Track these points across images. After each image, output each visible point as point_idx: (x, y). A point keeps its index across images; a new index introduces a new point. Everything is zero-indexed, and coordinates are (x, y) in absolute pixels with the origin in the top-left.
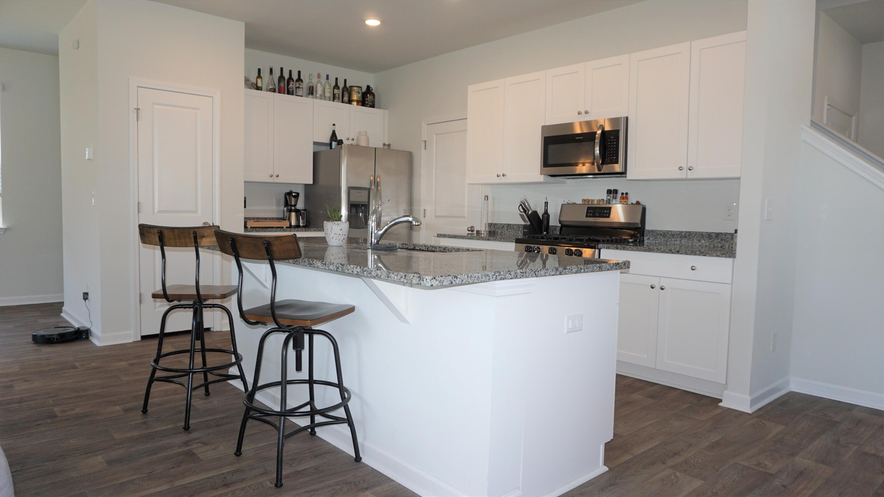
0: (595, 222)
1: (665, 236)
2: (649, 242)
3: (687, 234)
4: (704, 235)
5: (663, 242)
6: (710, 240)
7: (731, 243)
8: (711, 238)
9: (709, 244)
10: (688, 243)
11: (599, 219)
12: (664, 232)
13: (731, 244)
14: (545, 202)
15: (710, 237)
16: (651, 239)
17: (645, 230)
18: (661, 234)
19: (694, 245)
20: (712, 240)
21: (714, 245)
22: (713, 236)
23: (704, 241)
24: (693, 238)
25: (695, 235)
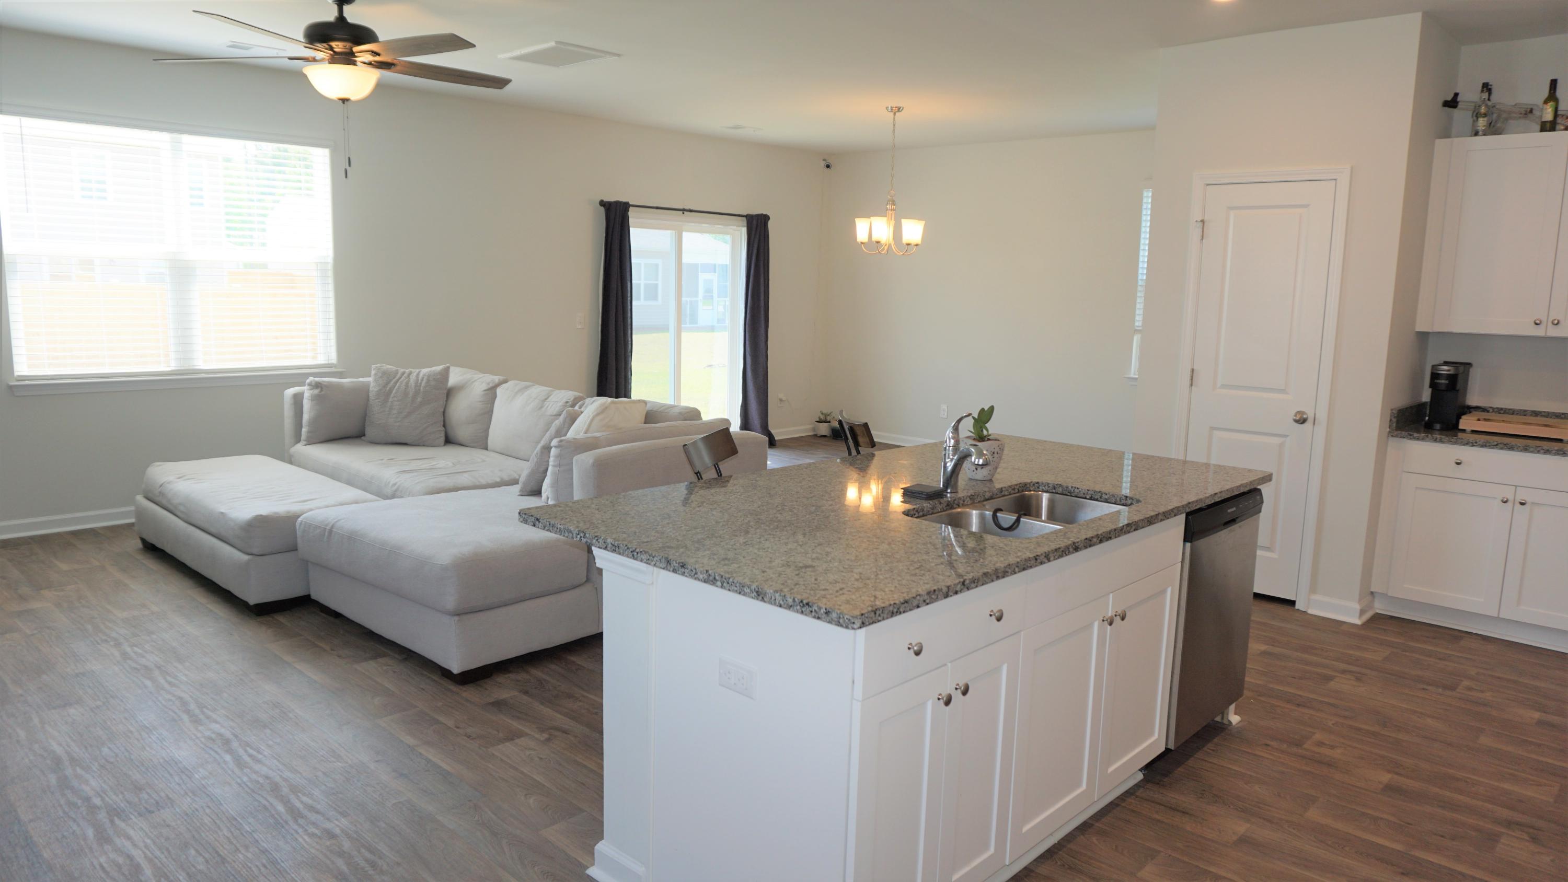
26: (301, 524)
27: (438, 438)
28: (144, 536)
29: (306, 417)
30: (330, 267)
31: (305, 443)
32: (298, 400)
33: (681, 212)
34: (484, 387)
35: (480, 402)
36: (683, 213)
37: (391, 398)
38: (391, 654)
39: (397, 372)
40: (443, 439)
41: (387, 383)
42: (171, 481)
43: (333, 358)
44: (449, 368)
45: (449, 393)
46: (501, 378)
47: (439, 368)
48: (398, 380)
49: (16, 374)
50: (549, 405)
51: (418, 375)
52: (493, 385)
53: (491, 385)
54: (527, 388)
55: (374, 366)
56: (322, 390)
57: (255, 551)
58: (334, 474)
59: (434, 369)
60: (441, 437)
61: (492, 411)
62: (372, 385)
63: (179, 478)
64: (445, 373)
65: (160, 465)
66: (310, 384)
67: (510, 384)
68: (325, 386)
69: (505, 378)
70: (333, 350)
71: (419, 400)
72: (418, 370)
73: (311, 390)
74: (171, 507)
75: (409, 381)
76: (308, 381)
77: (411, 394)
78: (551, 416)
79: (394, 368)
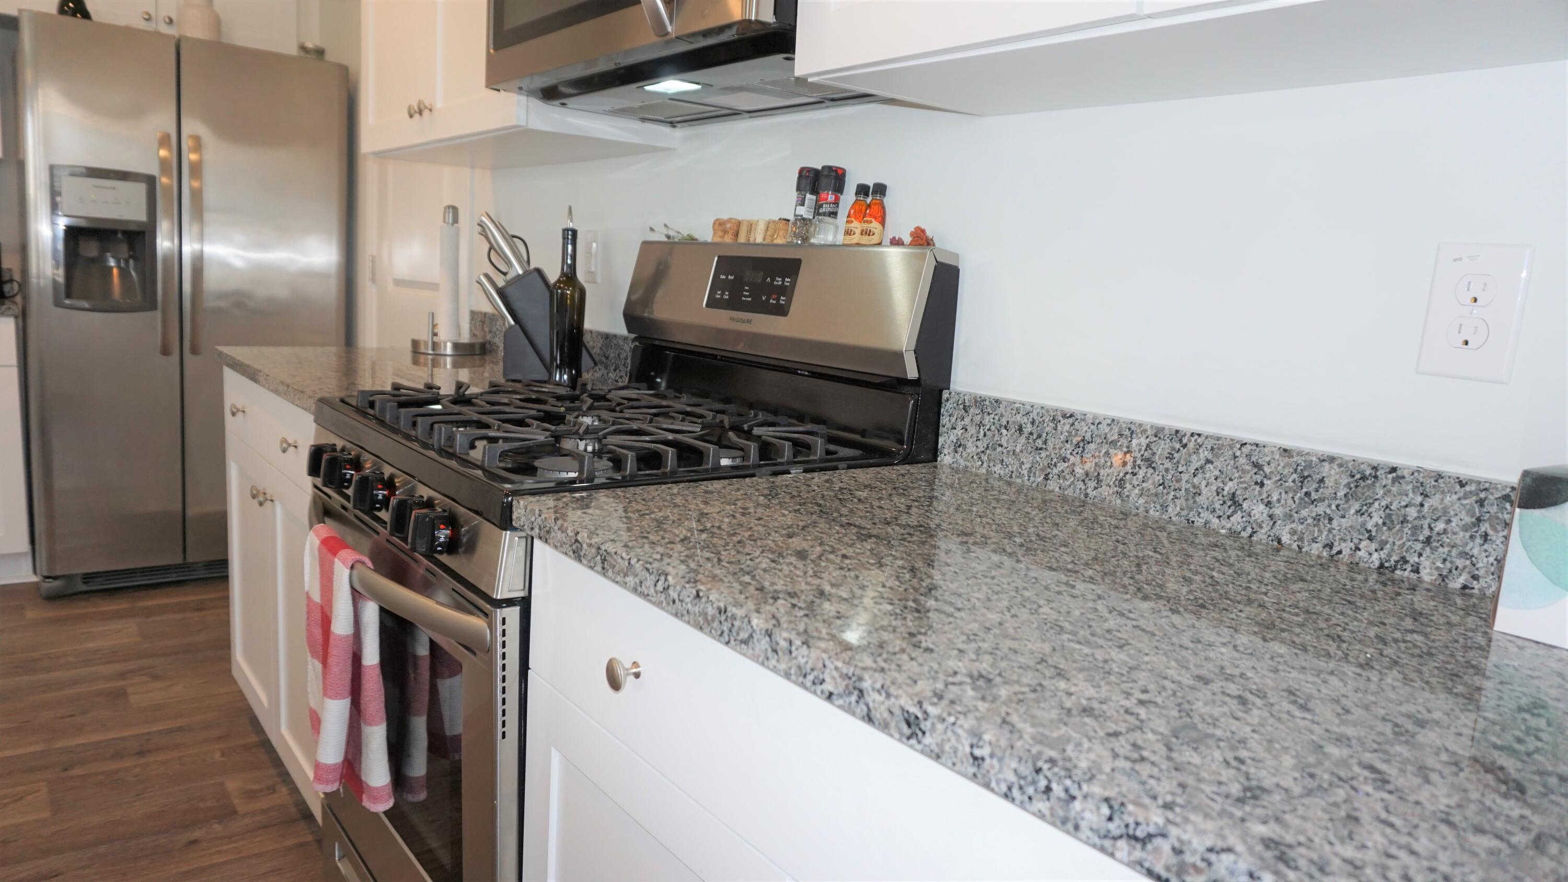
0: (739, 335)
1: (1039, 443)
2: (962, 462)
3: (1162, 448)
4: (1267, 470)
5: (1025, 472)
6: (1302, 505)
7: (1464, 555)
8: (1314, 496)
9: (1293, 532)
10: (1164, 508)
11: (749, 321)
12: (1034, 415)
13: (1460, 563)
14: (565, 231)
15: (1311, 486)
16: (969, 451)
17: (945, 395)
18: (1020, 430)
19: (1199, 522)
20: (1321, 509)
21: (1330, 546)
22: (1329, 482)
23: (1262, 507)
24: (1196, 480)
25: (1208, 461)
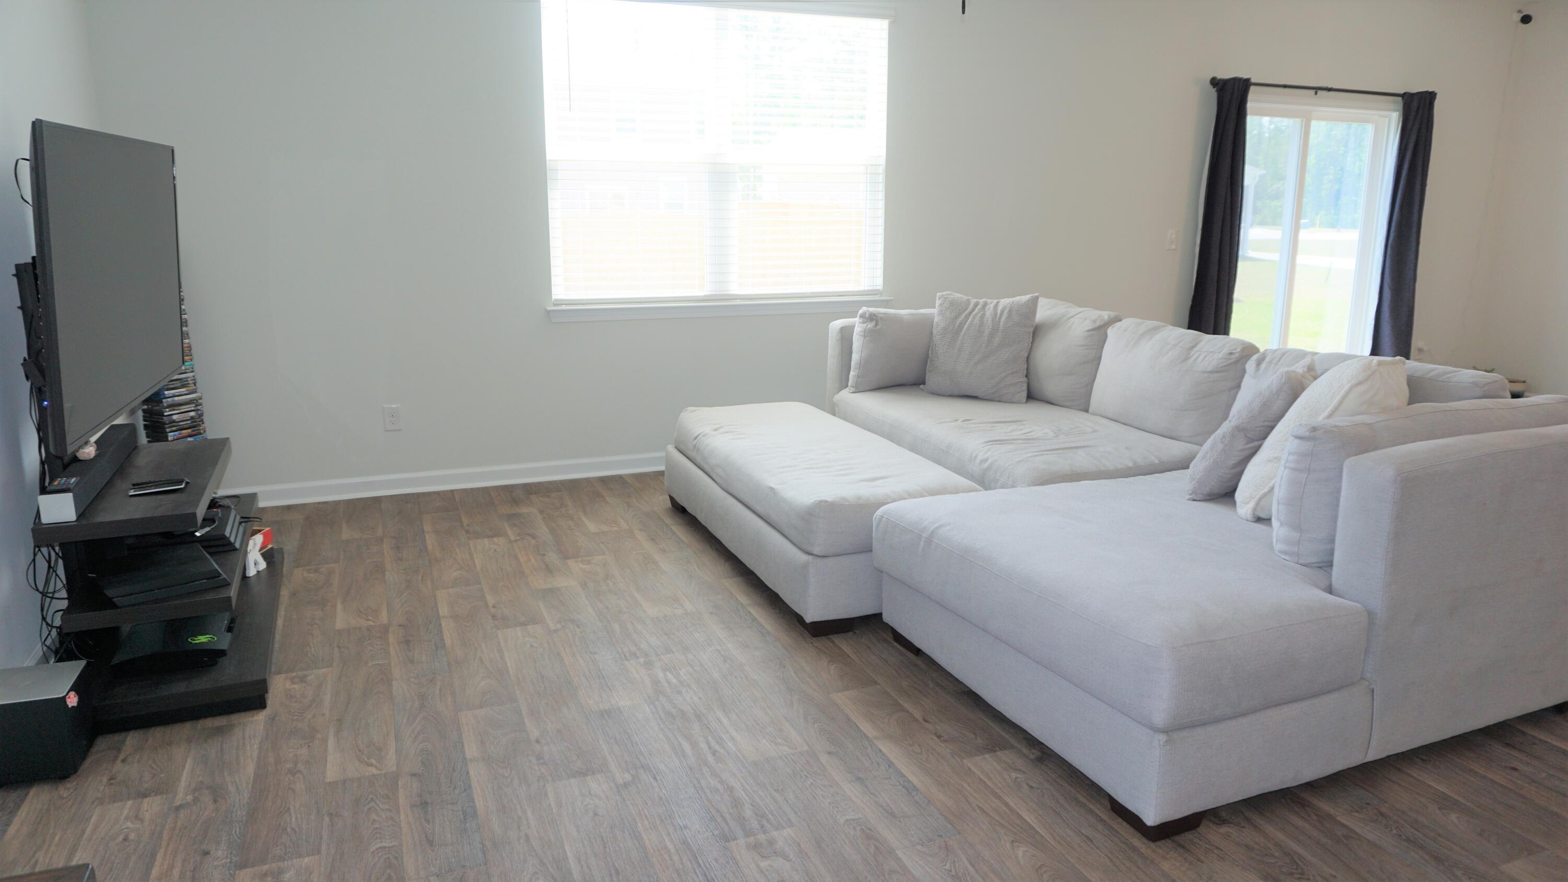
26: (880, 520)
27: (1019, 392)
28: (674, 496)
29: (855, 357)
30: (881, 170)
31: (853, 390)
32: (846, 335)
33: (1313, 92)
34: (1088, 325)
35: (1082, 346)
36: (1316, 93)
37: (961, 337)
38: (1016, 744)
39: (968, 302)
40: (1025, 394)
41: (956, 318)
42: (707, 434)
43: (878, 284)
44: (1037, 298)
45: (1037, 332)
46: (1112, 314)
47: (1024, 298)
48: (970, 313)
49: (554, 297)
50: (1199, 355)
51: (996, 306)
52: (1102, 323)
53: (1098, 324)
54: (1156, 329)
55: (940, 294)
56: (877, 324)
57: (817, 550)
58: (893, 434)
59: (1017, 299)
60: (1022, 391)
61: (1100, 358)
62: (936, 319)
63: (716, 430)
64: (1033, 305)
65: (694, 411)
66: (862, 316)
67: (1127, 322)
68: (881, 318)
69: (1116, 313)
70: (880, 273)
71: (997, 340)
72: (995, 301)
73: (864, 323)
74: (707, 468)
75: (984, 315)
76: (861, 312)
77: (987, 332)
78: (1204, 372)
79: (965, 298)
